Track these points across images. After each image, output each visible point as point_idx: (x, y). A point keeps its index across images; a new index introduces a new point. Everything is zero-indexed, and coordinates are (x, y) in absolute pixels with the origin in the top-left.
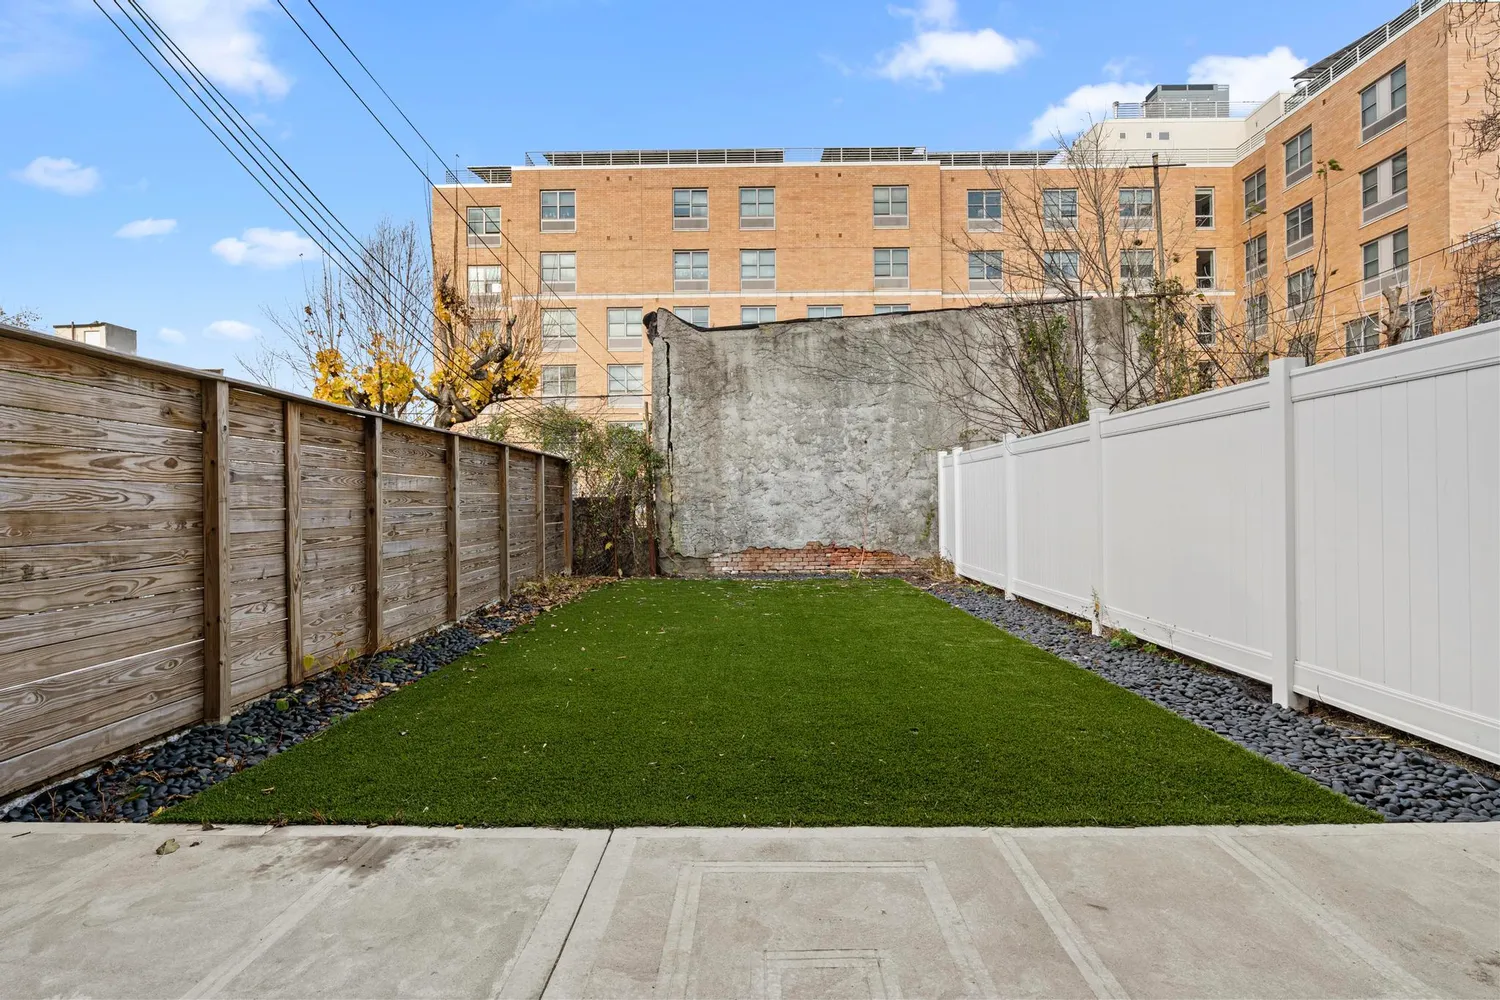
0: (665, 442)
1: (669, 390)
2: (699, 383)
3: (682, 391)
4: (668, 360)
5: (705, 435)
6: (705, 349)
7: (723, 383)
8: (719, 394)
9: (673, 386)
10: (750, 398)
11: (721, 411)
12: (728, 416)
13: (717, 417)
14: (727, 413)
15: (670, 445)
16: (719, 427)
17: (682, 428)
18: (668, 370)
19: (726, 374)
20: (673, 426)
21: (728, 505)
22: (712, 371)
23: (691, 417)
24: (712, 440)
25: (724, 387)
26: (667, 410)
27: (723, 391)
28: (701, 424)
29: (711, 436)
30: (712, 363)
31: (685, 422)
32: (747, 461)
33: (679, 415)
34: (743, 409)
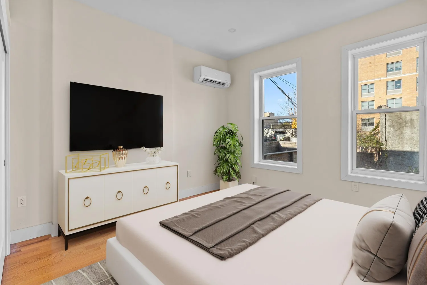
0: (384, 139)
1: (385, 126)
2: (396, 124)
3: (390, 126)
4: (385, 118)
5: (398, 138)
6: (398, 115)
7: (405, 124)
8: (403, 127)
9: (387, 125)
10: (415, 128)
11: (404, 131)
12: (406, 133)
13: (402, 133)
14: (406, 132)
15: (386, 140)
16: (403, 136)
17: (390, 136)
18: (385, 121)
19: (406, 121)
20: (387, 135)
21: (406, 157)
22: (401, 121)
23: (393, 133)
24: (401, 139)
25: (405, 125)
26: (385, 131)
27: (405, 126)
28: (397, 135)
29: (400, 138)
30: (401, 119)
31: (391, 134)
32: (413, 145)
33: (389, 132)
34: (412, 131)
